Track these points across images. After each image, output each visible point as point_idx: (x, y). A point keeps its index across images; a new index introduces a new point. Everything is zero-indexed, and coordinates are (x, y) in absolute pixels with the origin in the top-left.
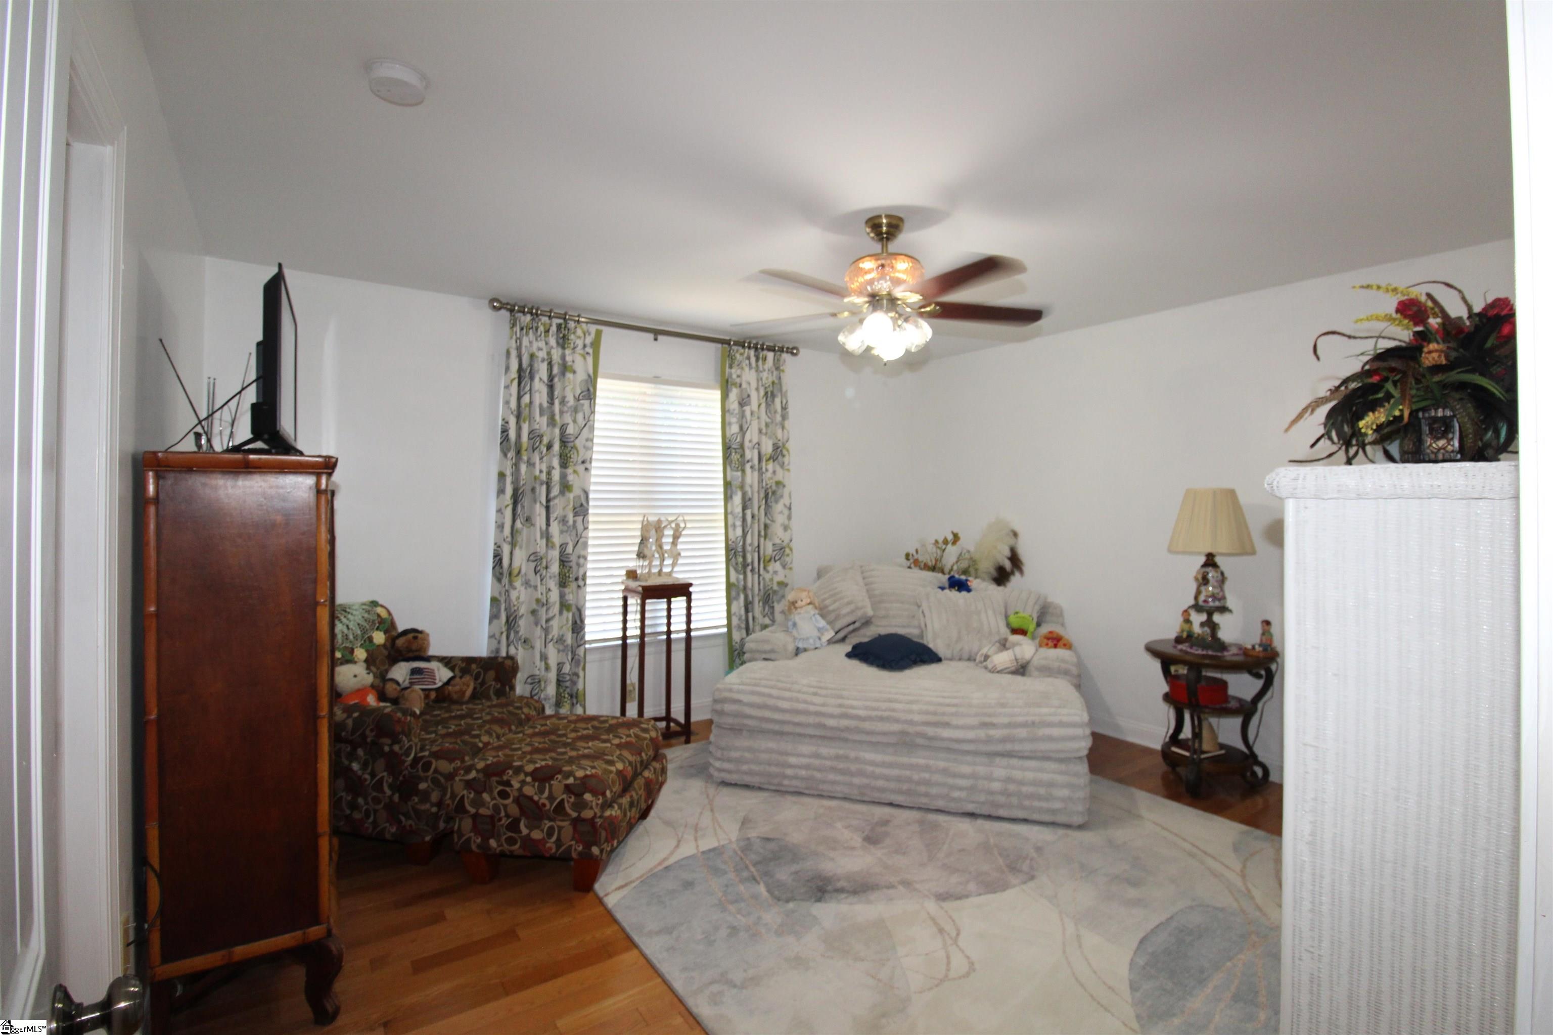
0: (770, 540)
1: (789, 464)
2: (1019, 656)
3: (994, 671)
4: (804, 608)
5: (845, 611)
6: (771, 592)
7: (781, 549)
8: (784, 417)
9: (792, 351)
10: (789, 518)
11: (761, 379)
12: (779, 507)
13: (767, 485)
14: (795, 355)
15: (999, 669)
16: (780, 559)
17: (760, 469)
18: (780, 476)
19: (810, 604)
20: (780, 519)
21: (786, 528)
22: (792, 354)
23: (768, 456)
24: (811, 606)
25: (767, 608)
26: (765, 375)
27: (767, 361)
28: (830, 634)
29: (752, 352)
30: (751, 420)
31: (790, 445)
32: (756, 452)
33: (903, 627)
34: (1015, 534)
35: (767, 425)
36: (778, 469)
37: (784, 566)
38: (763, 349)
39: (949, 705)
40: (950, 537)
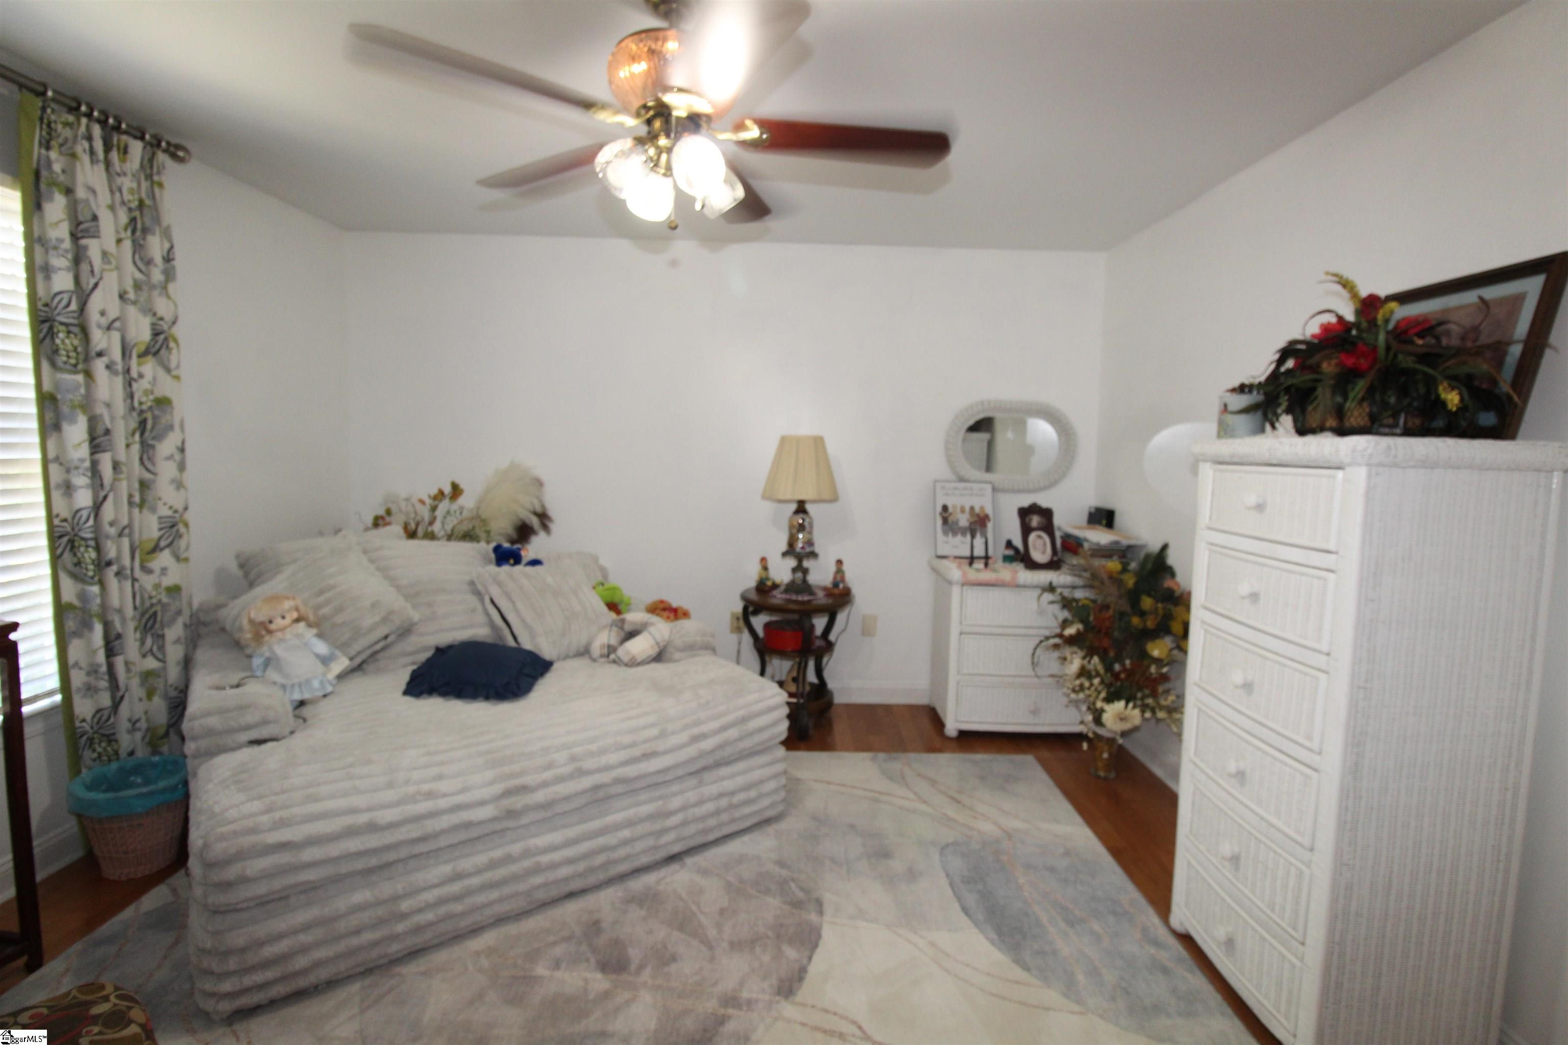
0: (153, 510)
1: (178, 367)
2: (659, 639)
3: (633, 663)
4: (288, 630)
5: (368, 621)
6: (158, 608)
7: (172, 526)
8: (169, 275)
9: (176, 152)
10: (182, 467)
11: (120, 190)
12: (166, 447)
13: (141, 403)
14: (181, 160)
15: (639, 660)
16: (169, 545)
17: (128, 371)
18: (166, 386)
19: (297, 620)
20: (166, 470)
21: (179, 485)
22: (174, 156)
23: (142, 348)
24: (302, 625)
25: (149, 641)
26: (127, 183)
27: (128, 156)
28: (342, 664)
29: (97, 130)
30: (103, 271)
31: (179, 331)
32: (116, 336)
33: (464, 628)
34: (539, 483)
35: (137, 286)
36: (161, 372)
37: (178, 558)
38: (117, 128)
39: (645, 728)
40: (447, 490)
